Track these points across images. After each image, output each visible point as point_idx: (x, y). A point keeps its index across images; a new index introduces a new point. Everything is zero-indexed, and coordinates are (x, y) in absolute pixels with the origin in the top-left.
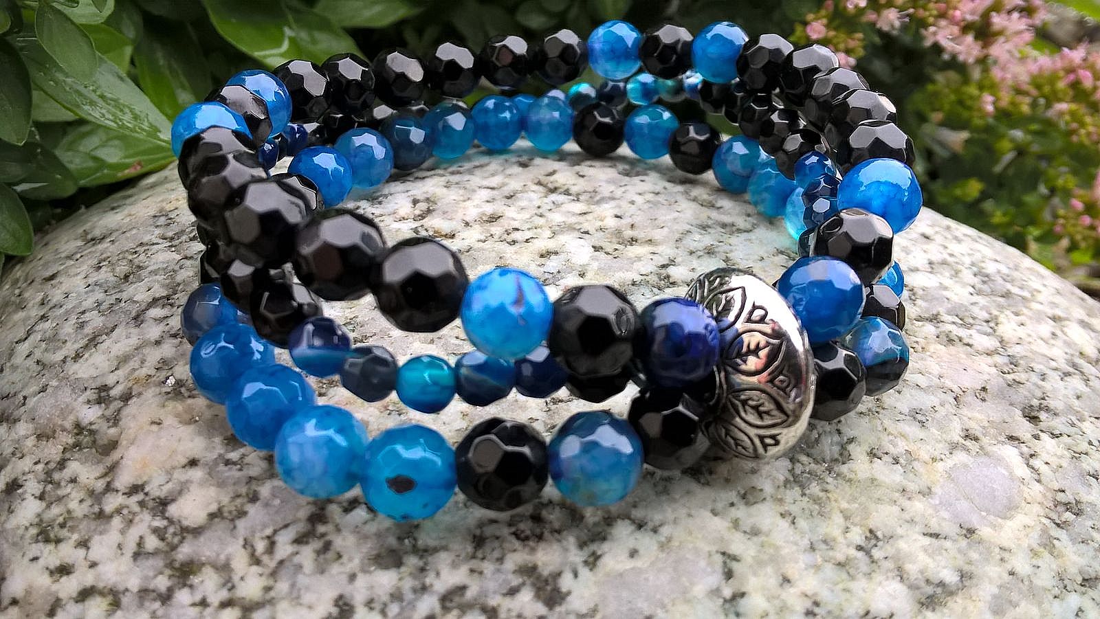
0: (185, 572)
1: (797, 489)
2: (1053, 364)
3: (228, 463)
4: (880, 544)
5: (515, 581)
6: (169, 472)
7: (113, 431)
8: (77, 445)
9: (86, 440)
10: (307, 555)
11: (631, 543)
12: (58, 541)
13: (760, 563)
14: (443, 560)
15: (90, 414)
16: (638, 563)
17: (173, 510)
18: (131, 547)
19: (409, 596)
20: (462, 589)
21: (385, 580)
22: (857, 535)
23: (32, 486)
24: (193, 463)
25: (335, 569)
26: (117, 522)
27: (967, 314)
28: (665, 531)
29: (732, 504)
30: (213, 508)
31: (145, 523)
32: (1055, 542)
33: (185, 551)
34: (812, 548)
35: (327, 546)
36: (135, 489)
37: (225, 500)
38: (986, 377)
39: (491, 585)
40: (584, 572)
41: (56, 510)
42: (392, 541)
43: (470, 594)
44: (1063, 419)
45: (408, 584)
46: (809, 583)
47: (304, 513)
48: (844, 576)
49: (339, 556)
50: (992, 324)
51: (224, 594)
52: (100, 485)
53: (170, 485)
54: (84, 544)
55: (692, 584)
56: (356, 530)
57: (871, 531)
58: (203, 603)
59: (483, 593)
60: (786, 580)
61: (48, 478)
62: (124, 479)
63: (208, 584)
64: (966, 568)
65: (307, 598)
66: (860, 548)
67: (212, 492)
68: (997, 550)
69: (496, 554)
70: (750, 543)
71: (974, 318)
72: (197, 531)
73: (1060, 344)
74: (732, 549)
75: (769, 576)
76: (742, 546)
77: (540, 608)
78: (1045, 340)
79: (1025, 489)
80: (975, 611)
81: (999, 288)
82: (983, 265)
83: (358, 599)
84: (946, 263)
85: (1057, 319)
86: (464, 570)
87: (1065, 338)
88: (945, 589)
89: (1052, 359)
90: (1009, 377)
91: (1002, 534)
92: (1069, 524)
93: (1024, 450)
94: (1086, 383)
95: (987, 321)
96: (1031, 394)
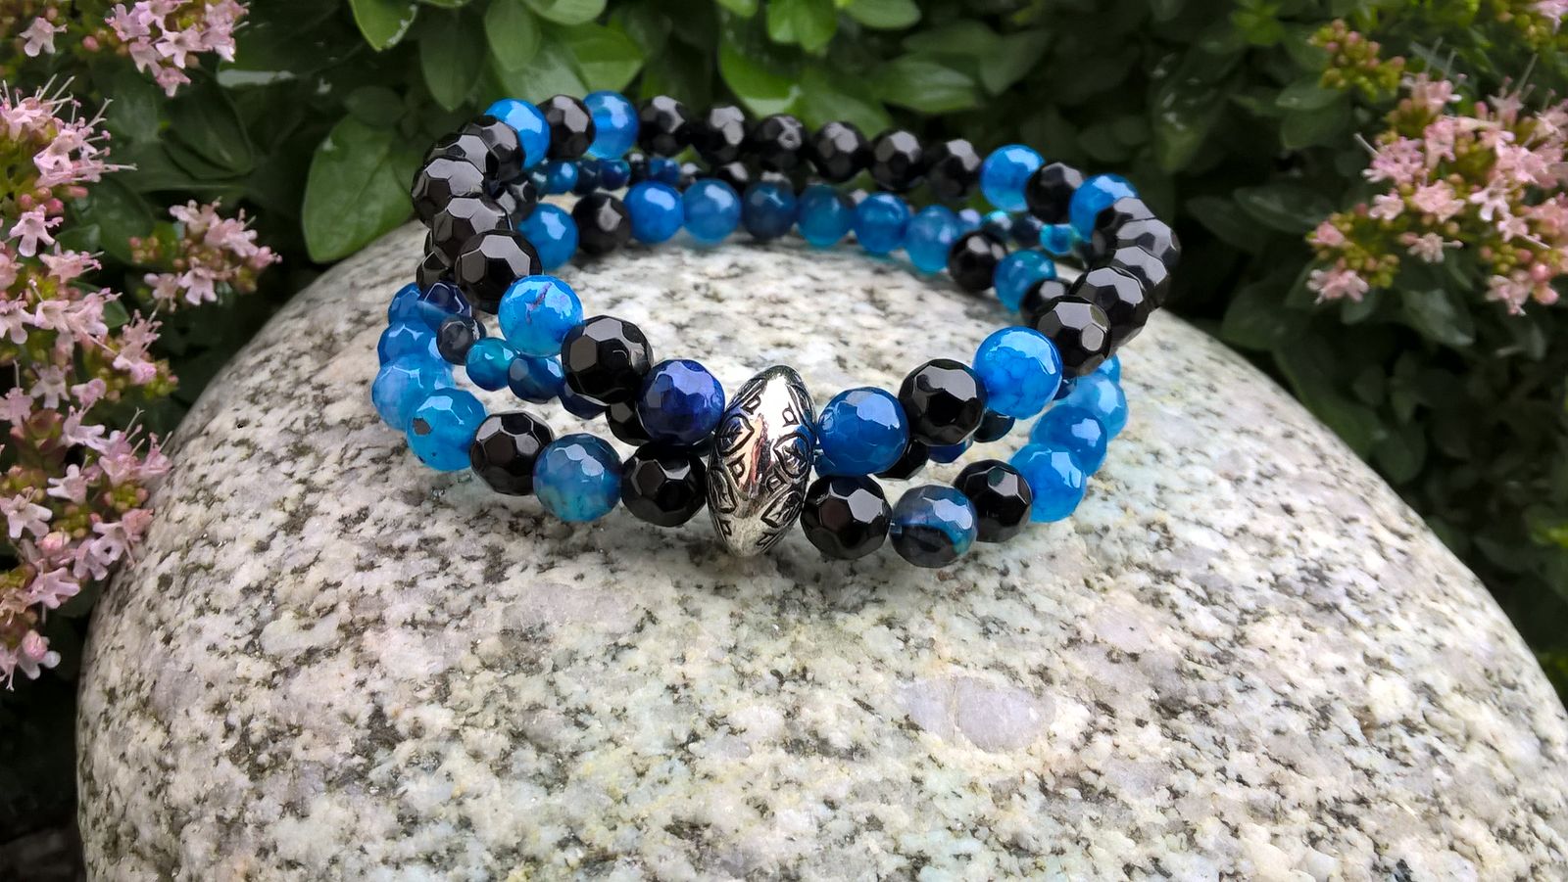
0: (299, 451)
1: (775, 608)
2: (1287, 689)
4: (803, 683)
5: (480, 553)
6: (347, 383)
7: (344, 344)
9: (327, 344)
10: (370, 471)
11: (583, 571)
12: (257, 403)
13: (670, 634)
14: (447, 515)
15: (343, 328)
16: (575, 585)
17: (327, 409)
18: (287, 423)
19: (404, 527)
20: (442, 540)
21: (400, 509)
22: (785, 665)
23: (274, 364)
24: (362, 382)
25: (378, 488)
26: (294, 403)
27: (1223, 592)
28: (620, 575)
29: (699, 587)
30: (349, 417)
31: (306, 411)
32: (1016, 797)
33: (311, 438)
34: (733, 649)
35: (386, 471)
36: (321, 387)
37: (359, 415)
38: (1151, 647)
39: (461, 547)
40: (531, 572)
42: (427, 487)
43: (443, 546)
44: (1210, 732)
45: (411, 520)
46: (696, 669)
47: (394, 444)
48: (735, 681)
49: (387, 480)
50: (1246, 616)
51: (306, 475)
52: (306, 377)
55: (600, 619)
56: (412, 469)
57: (805, 670)
58: (291, 475)
59: (452, 550)
60: (683, 659)
61: (286, 362)
62: (321, 378)
63: (305, 463)
64: (867, 745)
65: (346, 498)
66: (776, 674)
67: (357, 406)
68: (923, 755)
69: (483, 529)
70: (679, 617)
71: (1228, 600)
72: (327, 428)
73: (1336, 682)
74: (659, 614)
75: (671, 648)
76: (670, 616)
77: (479, 579)
78: (1315, 668)
79: (1044, 743)
80: (835, 778)
81: (1324, 596)
82: (1337, 568)
83: (374, 514)
84: (1270, 540)
85: (1378, 664)
86: (454, 527)
87: (1359, 683)
88: (824, 747)
89: (1292, 685)
90: (1191, 666)
91: (952, 751)
92: (1062, 798)
93: (1104, 720)
94: (1314, 728)
95: (1245, 611)
96: (1202, 693)
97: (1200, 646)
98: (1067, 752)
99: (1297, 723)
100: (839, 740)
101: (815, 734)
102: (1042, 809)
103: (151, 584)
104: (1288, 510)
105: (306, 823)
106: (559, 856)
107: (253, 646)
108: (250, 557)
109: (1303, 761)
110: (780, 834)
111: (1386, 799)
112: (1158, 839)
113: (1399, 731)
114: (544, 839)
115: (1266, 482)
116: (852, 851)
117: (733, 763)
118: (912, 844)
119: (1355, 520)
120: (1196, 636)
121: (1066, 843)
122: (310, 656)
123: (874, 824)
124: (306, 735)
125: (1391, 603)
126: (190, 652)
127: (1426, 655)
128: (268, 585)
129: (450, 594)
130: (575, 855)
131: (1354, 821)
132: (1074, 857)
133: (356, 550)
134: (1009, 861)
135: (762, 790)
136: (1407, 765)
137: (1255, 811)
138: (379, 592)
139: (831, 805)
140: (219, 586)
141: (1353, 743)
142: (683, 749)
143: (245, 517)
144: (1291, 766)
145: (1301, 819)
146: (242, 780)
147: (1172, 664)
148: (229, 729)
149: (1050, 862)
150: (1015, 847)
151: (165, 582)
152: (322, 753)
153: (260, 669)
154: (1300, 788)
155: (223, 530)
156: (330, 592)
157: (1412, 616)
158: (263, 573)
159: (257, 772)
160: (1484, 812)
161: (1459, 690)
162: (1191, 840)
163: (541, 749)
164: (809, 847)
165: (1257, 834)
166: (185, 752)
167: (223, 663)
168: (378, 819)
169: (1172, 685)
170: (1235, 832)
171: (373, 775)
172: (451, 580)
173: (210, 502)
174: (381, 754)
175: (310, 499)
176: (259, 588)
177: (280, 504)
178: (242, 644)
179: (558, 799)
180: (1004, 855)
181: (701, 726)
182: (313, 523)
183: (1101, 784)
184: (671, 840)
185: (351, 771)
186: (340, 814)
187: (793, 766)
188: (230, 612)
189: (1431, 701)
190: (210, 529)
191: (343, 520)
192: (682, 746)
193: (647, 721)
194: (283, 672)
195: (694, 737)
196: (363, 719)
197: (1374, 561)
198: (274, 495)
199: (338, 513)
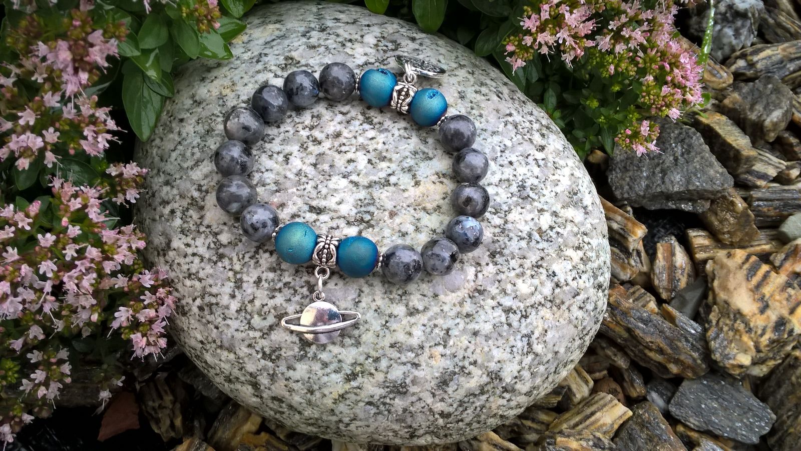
0: (221, 257)
3: (234, 227)
5: (304, 284)
6: (218, 224)
7: (202, 203)
8: (192, 204)
9: (195, 203)
10: (252, 262)
12: (187, 236)
13: (368, 294)
14: (286, 274)
15: (196, 194)
16: (336, 288)
17: (219, 237)
18: (207, 245)
19: (276, 281)
20: (290, 283)
21: (271, 275)
23: (178, 214)
24: (225, 224)
25: (259, 269)
26: (203, 235)
30: (230, 240)
31: (211, 239)
32: (464, 303)
33: (221, 251)
34: (386, 293)
35: (258, 262)
36: (208, 227)
37: (233, 239)
39: (297, 284)
41: (185, 225)
42: (275, 265)
43: (291, 285)
44: (504, 258)
45: (276, 278)
46: (379, 302)
47: (253, 250)
48: (390, 302)
49: (260, 265)
51: (230, 267)
52: (199, 221)
53: (217, 230)
54: (194, 239)
56: (266, 259)
58: (225, 268)
59: (295, 285)
60: (374, 300)
61: (183, 213)
62: (206, 222)
63: (226, 262)
64: (428, 306)
65: (251, 275)
67: (230, 235)
68: (441, 303)
69: (301, 276)
71: (501, 210)
72: (225, 246)
73: (531, 224)
74: (363, 289)
75: (370, 298)
76: (366, 289)
77: (308, 293)
78: (526, 222)
79: (467, 284)
80: (423, 319)
81: (525, 194)
82: (527, 180)
83: (264, 278)
84: (508, 180)
85: (541, 211)
86: (291, 278)
87: (537, 221)
88: (418, 311)
89: (521, 232)
90: (496, 238)
91: (447, 298)
92: (474, 297)
93: (479, 269)
94: (528, 243)
95: (506, 212)
96: (500, 246)
97: (497, 230)
98: (472, 284)
99: (523, 244)
100: (421, 308)
101: (414, 308)
102: (471, 303)
103: (195, 310)
104: (511, 163)
105: (296, 371)
106: (367, 362)
107: (251, 328)
108: (231, 300)
109: (528, 255)
110: (416, 338)
111: (548, 255)
112: (498, 297)
113: (549, 231)
114: (361, 359)
115: (503, 154)
116: (433, 335)
117: (399, 325)
118: (445, 327)
119: (529, 155)
120: (495, 227)
121: (478, 309)
122: (271, 328)
123: (436, 326)
124: (284, 350)
125: (542, 185)
126: (229, 333)
127: (552, 201)
128: (243, 308)
129: (303, 300)
130: (370, 360)
131: (541, 266)
132: (481, 312)
133: (266, 293)
134: (467, 320)
135: (408, 329)
136: (551, 241)
137: (518, 276)
138: (281, 304)
139: (424, 325)
140: (226, 311)
141: (538, 242)
142: (385, 326)
143: (219, 286)
144: (524, 258)
145: (529, 272)
146: (270, 364)
147: (491, 240)
148: (257, 352)
149: (476, 316)
150: (468, 315)
151: (201, 308)
152: (291, 353)
153: (258, 334)
154: (528, 264)
155: (214, 290)
156: (266, 307)
157: (548, 187)
158: (239, 305)
159: (273, 361)
160: (571, 245)
161: (563, 207)
162: (505, 293)
163: (350, 337)
164: (423, 338)
165: (519, 282)
166: (246, 359)
167: (244, 335)
168: (317, 367)
169: (492, 248)
170: (514, 285)
171: (309, 355)
172: (300, 296)
173: (200, 280)
174: (307, 349)
175: (238, 276)
176: (241, 310)
177: (229, 279)
178: (247, 327)
179: (361, 349)
180: (466, 320)
181: (387, 318)
182: (245, 285)
183: (482, 289)
184: (392, 349)
185: (302, 356)
186: (305, 367)
187: (412, 320)
188: (236, 319)
189: (556, 216)
190: (208, 290)
191: (254, 282)
192: (385, 325)
193: (373, 322)
194: (265, 334)
195: (387, 322)
196: (298, 342)
197: (537, 171)
198: (224, 277)
199: (252, 281)
